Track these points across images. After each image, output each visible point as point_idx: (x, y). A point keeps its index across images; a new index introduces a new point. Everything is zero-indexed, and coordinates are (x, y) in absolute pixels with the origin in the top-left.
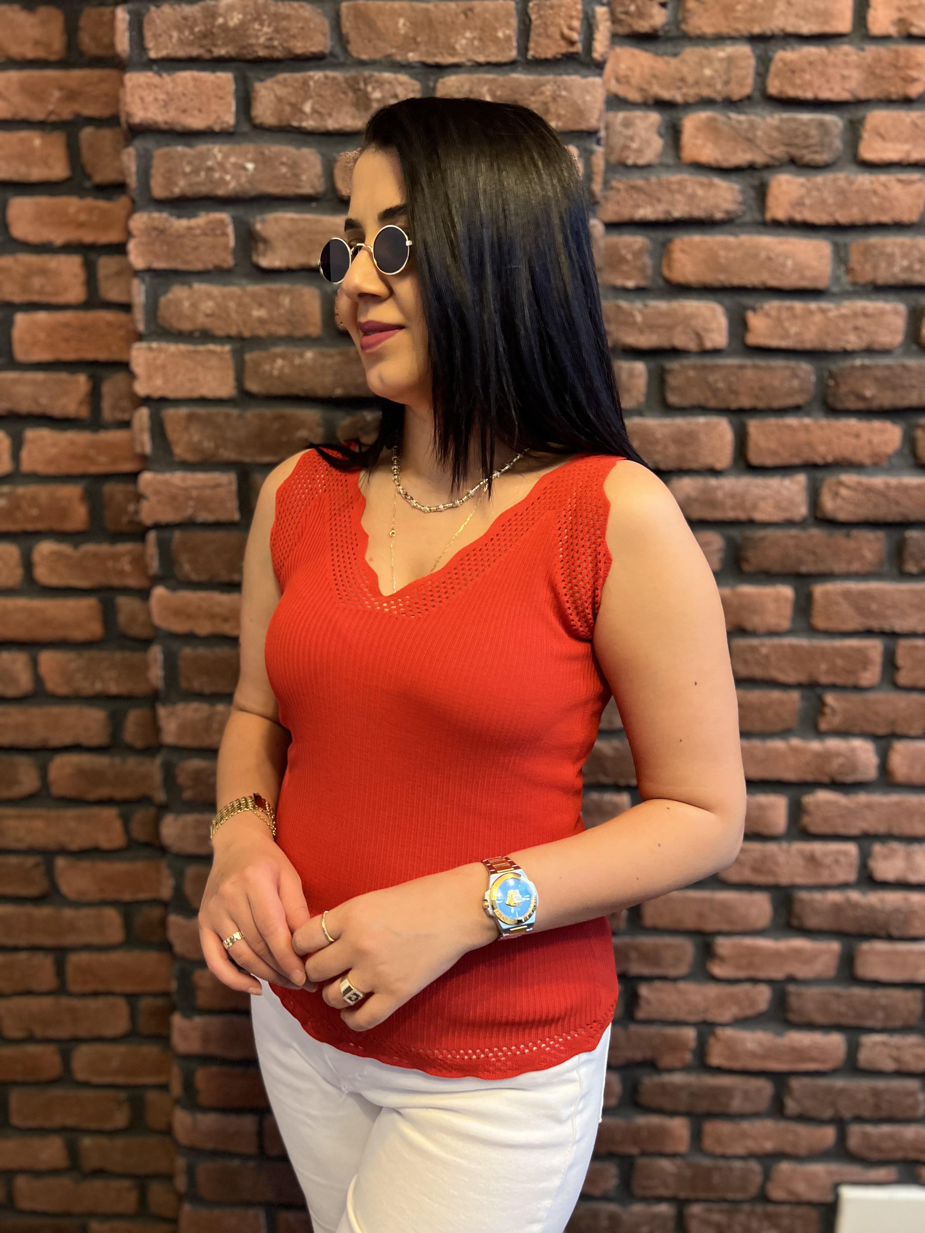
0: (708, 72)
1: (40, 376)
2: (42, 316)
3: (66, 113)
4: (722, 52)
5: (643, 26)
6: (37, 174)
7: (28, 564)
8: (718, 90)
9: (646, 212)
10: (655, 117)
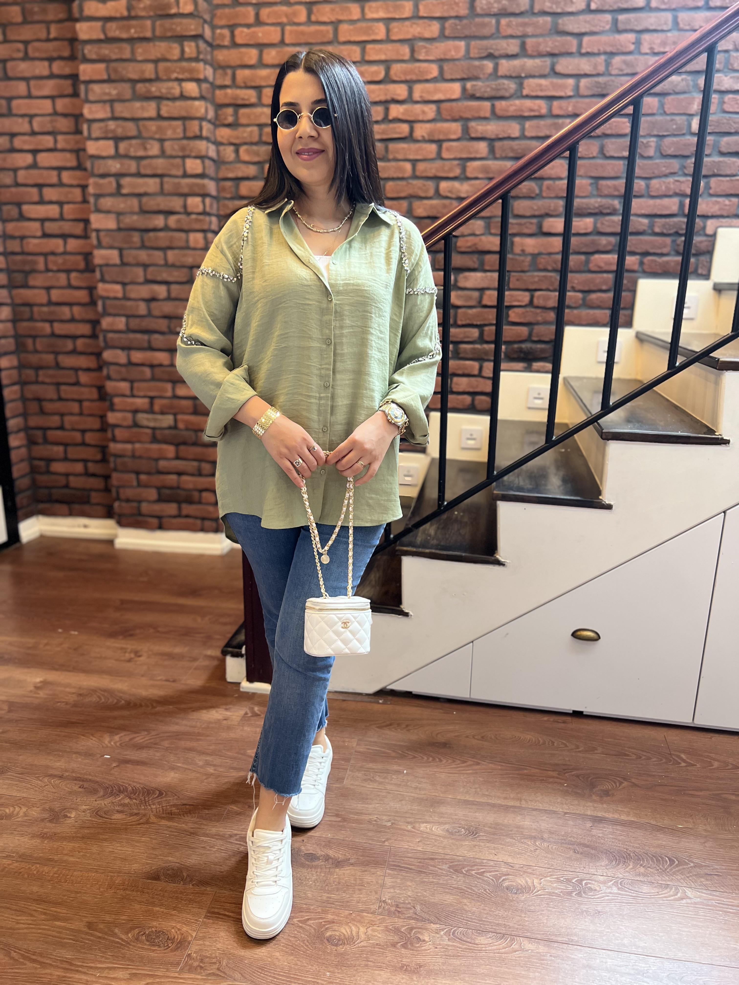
0: (245, 135)
1: (70, 223)
2: (71, 206)
3: (76, 147)
4: (249, 129)
5: (226, 122)
6: (69, 164)
7: (69, 279)
8: (248, 140)
9: (231, 175)
10: (232, 148)
